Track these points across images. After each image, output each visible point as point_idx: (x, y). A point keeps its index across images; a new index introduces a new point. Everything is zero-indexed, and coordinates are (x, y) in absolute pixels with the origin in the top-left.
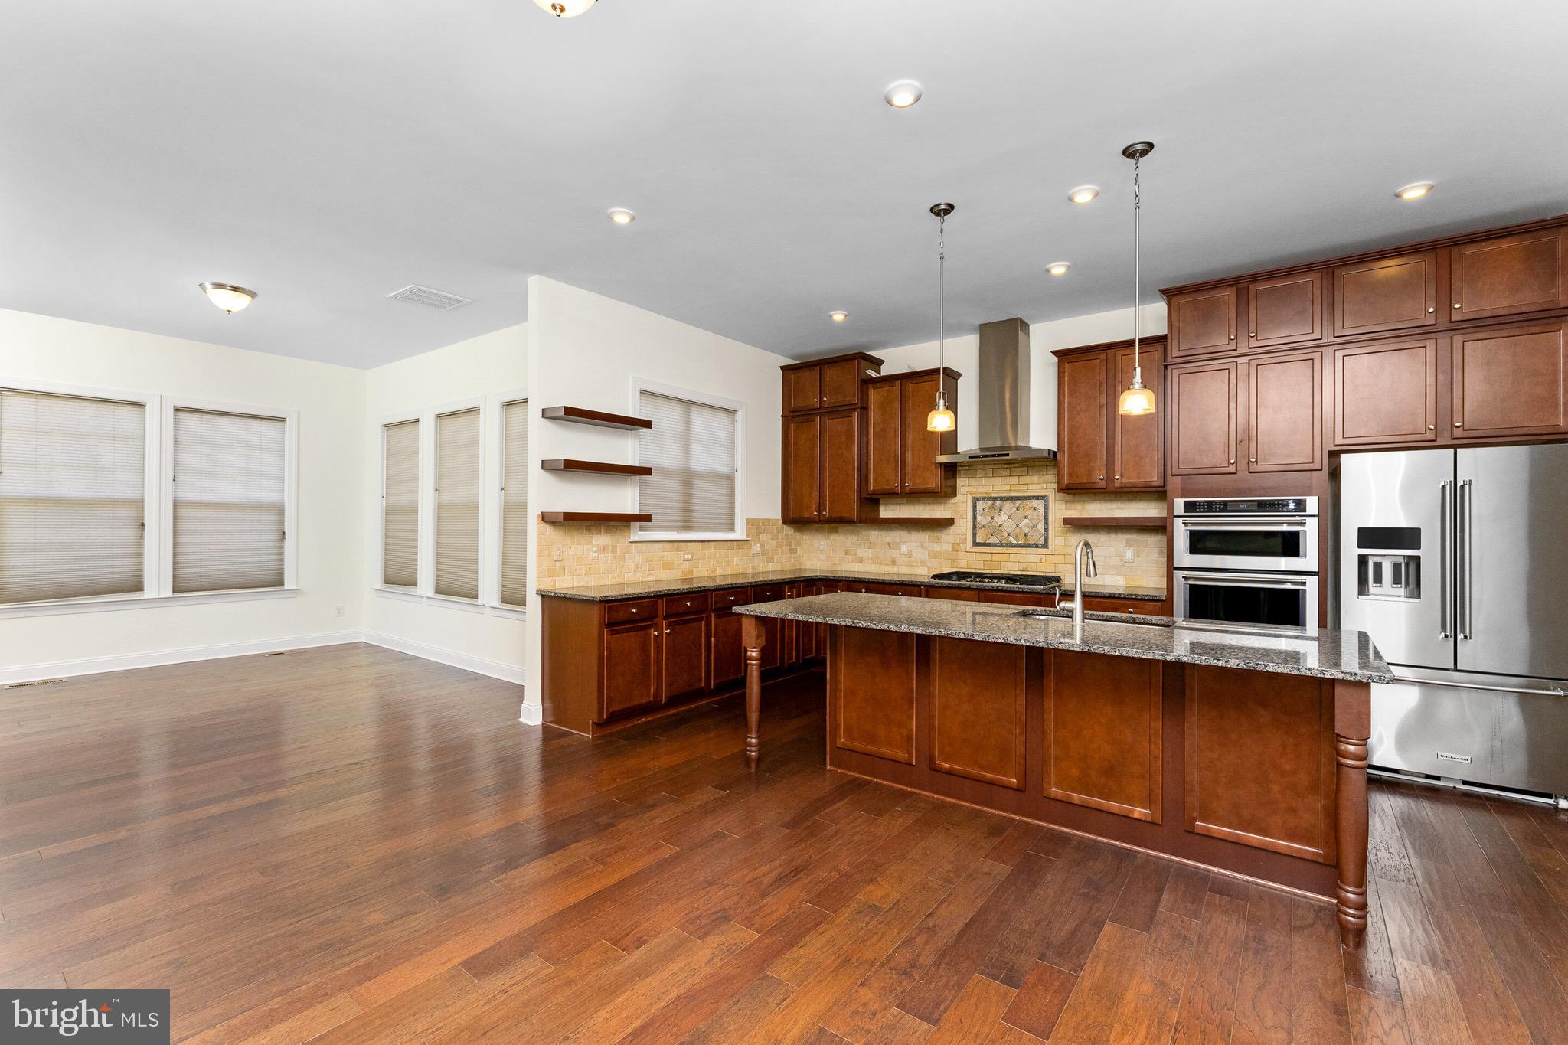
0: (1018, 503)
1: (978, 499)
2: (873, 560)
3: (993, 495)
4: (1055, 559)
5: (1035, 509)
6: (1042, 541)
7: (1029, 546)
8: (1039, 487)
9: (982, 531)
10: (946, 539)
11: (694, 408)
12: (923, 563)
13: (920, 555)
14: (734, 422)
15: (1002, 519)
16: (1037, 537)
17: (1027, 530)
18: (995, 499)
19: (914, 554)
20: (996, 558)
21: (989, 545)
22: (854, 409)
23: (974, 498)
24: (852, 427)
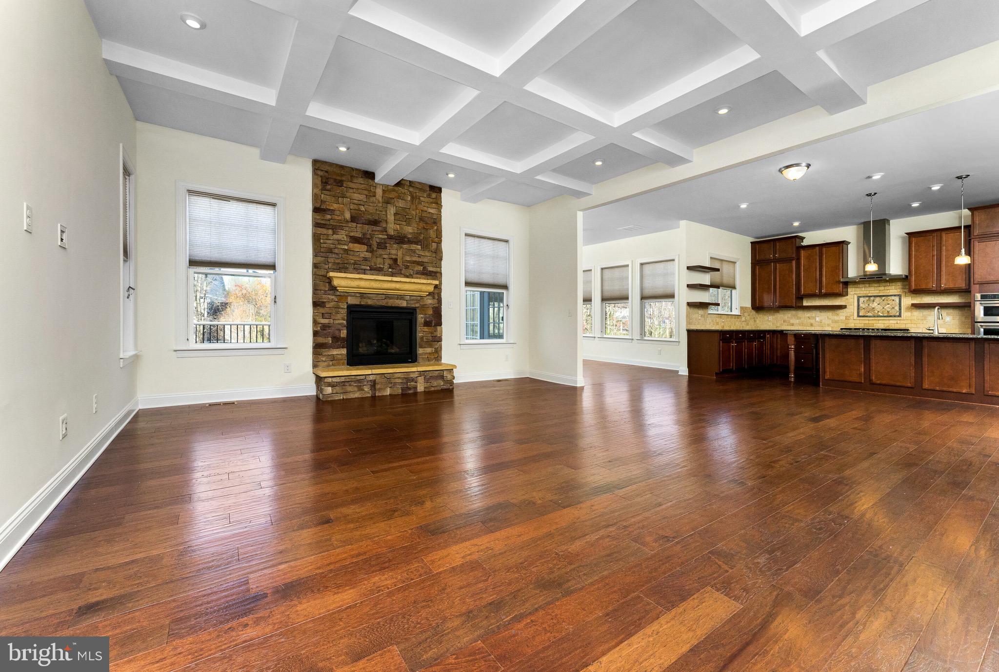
0: (883, 298)
1: (860, 297)
2: (800, 324)
3: (869, 295)
4: (905, 322)
5: (893, 300)
6: (898, 314)
7: (891, 316)
8: (895, 291)
9: (863, 310)
10: (842, 314)
11: (724, 262)
12: (829, 325)
13: (827, 322)
14: (734, 267)
15: (875, 305)
16: (893, 313)
17: (889, 310)
18: (871, 296)
19: (823, 321)
20: (870, 322)
21: (867, 316)
22: (793, 260)
23: (858, 296)
24: (792, 267)
